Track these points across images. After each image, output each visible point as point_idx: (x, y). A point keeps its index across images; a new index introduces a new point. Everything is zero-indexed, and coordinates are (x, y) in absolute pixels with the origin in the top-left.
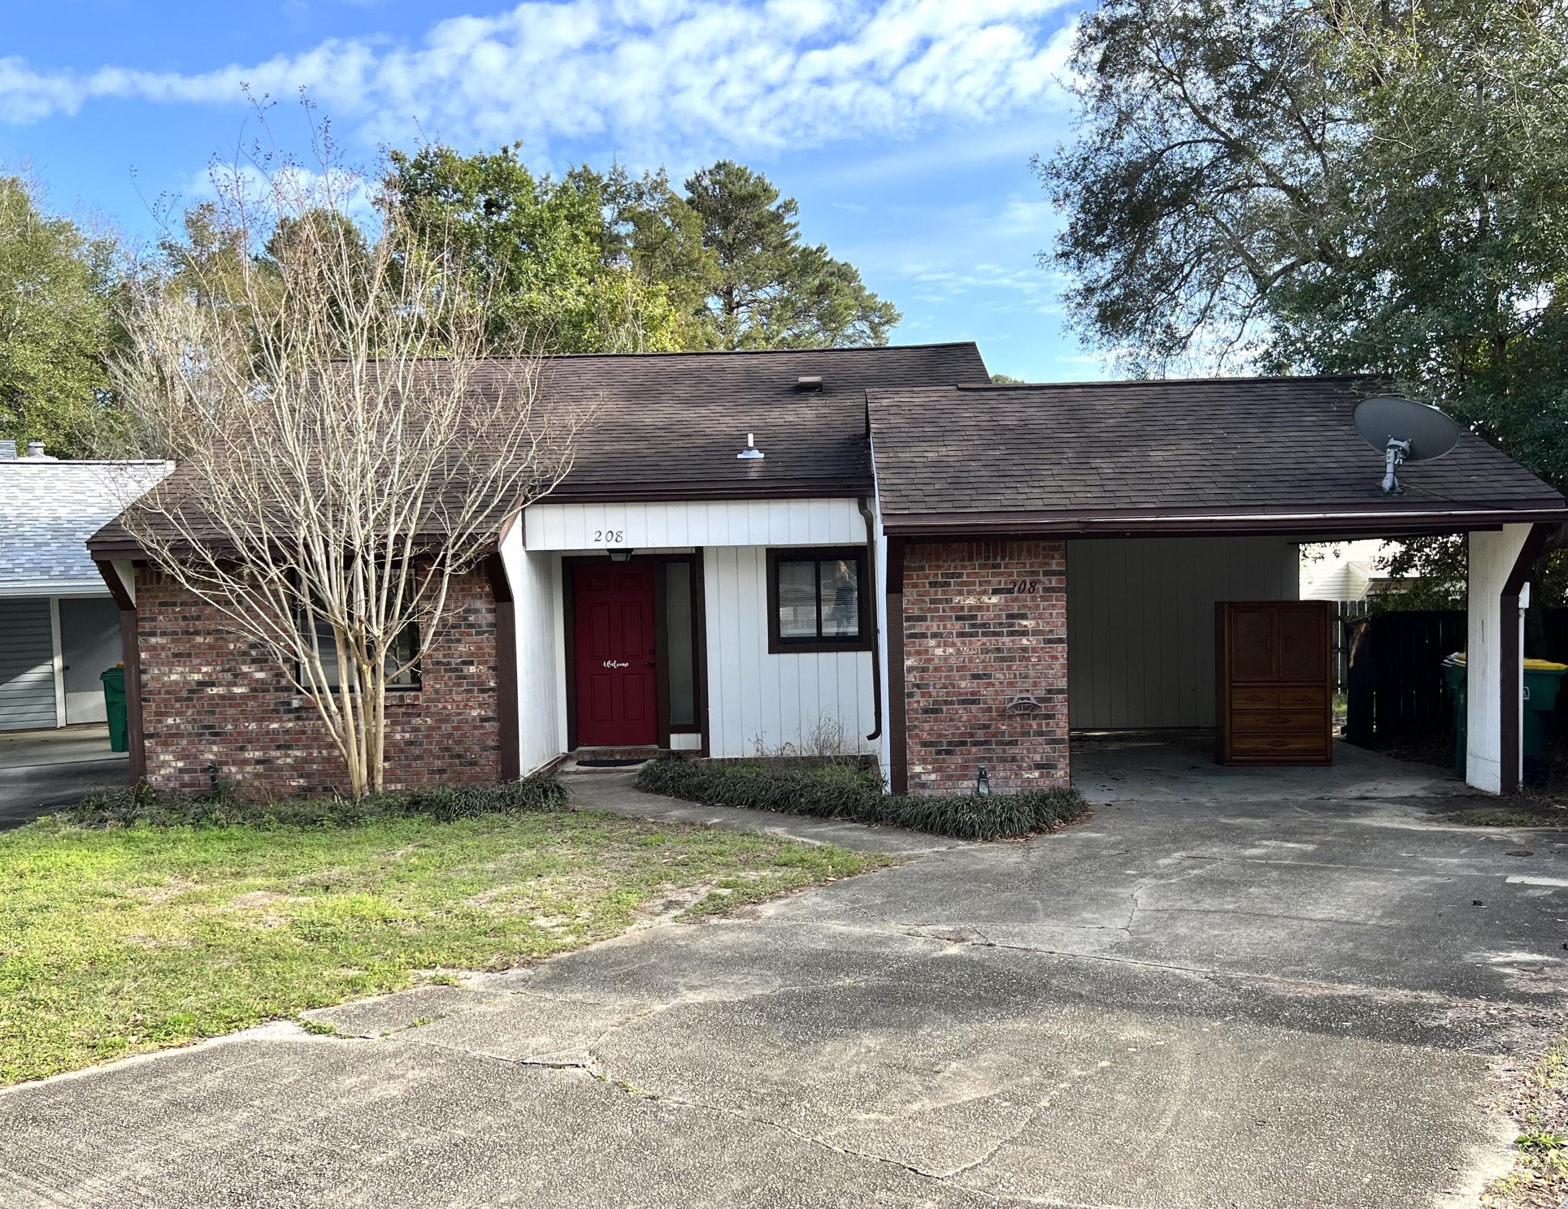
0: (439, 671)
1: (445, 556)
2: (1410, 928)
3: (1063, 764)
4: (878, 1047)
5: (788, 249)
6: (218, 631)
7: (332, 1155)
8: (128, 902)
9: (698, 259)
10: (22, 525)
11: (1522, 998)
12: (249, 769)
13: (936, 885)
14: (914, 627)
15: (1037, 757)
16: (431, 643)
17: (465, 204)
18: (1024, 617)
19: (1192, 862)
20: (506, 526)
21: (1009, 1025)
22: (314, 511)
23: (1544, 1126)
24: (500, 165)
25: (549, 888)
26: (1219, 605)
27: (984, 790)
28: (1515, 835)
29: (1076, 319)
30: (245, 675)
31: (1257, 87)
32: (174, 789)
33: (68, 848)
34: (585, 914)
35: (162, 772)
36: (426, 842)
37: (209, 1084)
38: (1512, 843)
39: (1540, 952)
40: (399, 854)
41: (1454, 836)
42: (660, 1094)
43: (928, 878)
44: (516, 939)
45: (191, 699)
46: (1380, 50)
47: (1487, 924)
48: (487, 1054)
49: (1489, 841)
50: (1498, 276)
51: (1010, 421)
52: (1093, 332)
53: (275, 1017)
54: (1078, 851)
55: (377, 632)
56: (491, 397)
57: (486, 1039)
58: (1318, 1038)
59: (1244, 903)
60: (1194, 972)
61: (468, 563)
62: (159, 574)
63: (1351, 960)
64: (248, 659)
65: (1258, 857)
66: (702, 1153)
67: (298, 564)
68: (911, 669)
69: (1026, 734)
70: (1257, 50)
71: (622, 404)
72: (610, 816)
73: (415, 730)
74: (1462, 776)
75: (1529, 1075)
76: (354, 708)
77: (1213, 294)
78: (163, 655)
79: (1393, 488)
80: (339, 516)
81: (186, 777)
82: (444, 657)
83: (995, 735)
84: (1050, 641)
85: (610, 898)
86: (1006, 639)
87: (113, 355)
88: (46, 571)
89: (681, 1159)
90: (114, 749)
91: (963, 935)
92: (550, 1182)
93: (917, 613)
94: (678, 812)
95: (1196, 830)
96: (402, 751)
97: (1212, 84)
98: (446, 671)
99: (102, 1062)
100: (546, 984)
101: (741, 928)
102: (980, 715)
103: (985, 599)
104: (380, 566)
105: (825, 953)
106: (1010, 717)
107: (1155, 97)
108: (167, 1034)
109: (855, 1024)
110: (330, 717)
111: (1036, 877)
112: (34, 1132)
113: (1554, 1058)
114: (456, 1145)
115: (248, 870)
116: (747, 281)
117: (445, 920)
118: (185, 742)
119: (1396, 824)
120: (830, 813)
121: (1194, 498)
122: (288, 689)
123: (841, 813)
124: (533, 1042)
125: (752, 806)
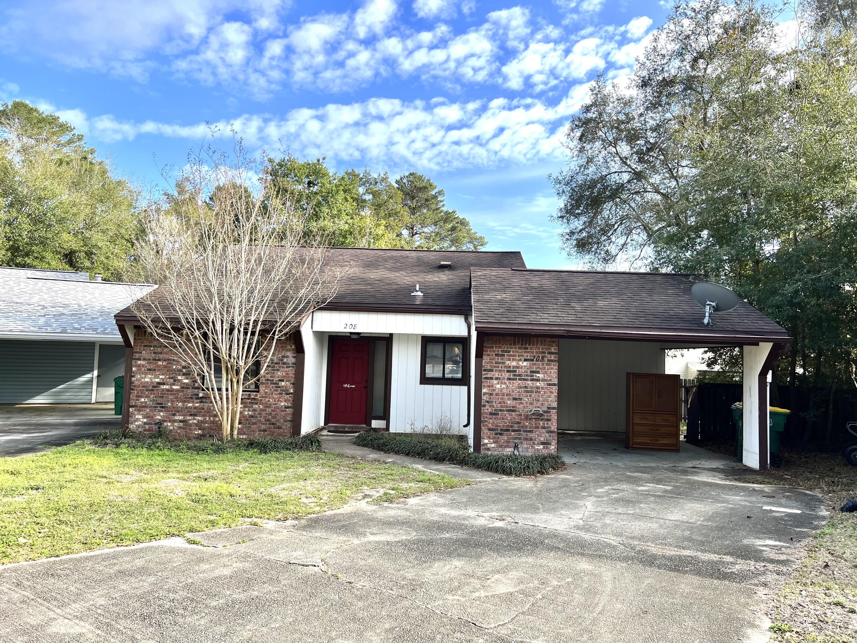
0: (268, 383)
1: (275, 331)
2: (717, 527)
3: (554, 443)
4: (460, 566)
5: (439, 211)
6: (169, 360)
7: (192, 600)
8: (111, 481)
9: (399, 212)
10: (87, 309)
11: (772, 561)
12: (176, 424)
13: (492, 494)
14: (487, 374)
15: (542, 439)
16: (266, 370)
17: (299, 182)
18: (538, 372)
19: (614, 491)
20: (304, 319)
21: (524, 559)
22: (218, 306)
23: (784, 621)
24: (316, 167)
25: (309, 485)
26: (628, 374)
27: (516, 452)
28: (767, 488)
29: (566, 245)
30: (179, 380)
31: (649, 150)
32: (141, 432)
33: (88, 455)
34: (325, 498)
35: (136, 423)
36: (254, 462)
37: (138, 564)
38: (764, 492)
39: (780, 541)
40: (241, 466)
41: (737, 487)
42: (353, 581)
43: (489, 491)
44: (292, 507)
45: (153, 390)
46: (703, 136)
47: (754, 527)
48: (272, 558)
49: (754, 490)
50: (756, 233)
51: (535, 285)
52: (573, 251)
53: (173, 535)
54: (560, 484)
55: (241, 363)
56: (303, 261)
57: (272, 551)
58: (673, 574)
59: (638, 511)
60: (613, 540)
61: (286, 334)
62: (145, 332)
63: (690, 539)
64: (182, 373)
65: (644, 491)
66: (372, 610)
67: (208, 330)
68: (485, 394)
69: (537, 427)
70: (649, 133)
71: (361, 269)
72: (341, 455)
73: (254, 410)
74: (741, 460)
75: (776, 597)
76: (227, 398)
77: (627, 238)
78: (143, 369)
79: (708, 323)
80: (229, 309)
81: (147, 427)
82: (271, 377)
83: (523, 427)
84: (550, 385)
85: (338, 492)
86: (530, 382)
87: (137, 239)
88: (95, 330)
89: (361, 612)
90: (116, 414)
91: (504, 517)
92: (297, 619)
93: (489, 368)
94: (373, 455)
95: (616, 477)
96: (247, 420)
97: (629, 148)
98: (271, 384)
99: (88, 551)
100: (304, 528)
101: (399, 508)
102: (516, 417)
103: (520, 363)
104: (246, 333)
105: (437, 522)
106: (530, 419)
107: (604, 152)
108: (122, 540)
109: (450, 555)
110: (216, 402)
111: (539, 494)
112: (51, 580)
113: (788, 590)
114: (253, 599)
115: (170, 470)
116: (420, 224)
117: (259, 497)
118: (148, 410)
119: (710, 480)
120: (444, 460)
121: (618, 323)
122: (198, 388)
123: (449, 460)
124: (295, 554)
125: (407, 455)
